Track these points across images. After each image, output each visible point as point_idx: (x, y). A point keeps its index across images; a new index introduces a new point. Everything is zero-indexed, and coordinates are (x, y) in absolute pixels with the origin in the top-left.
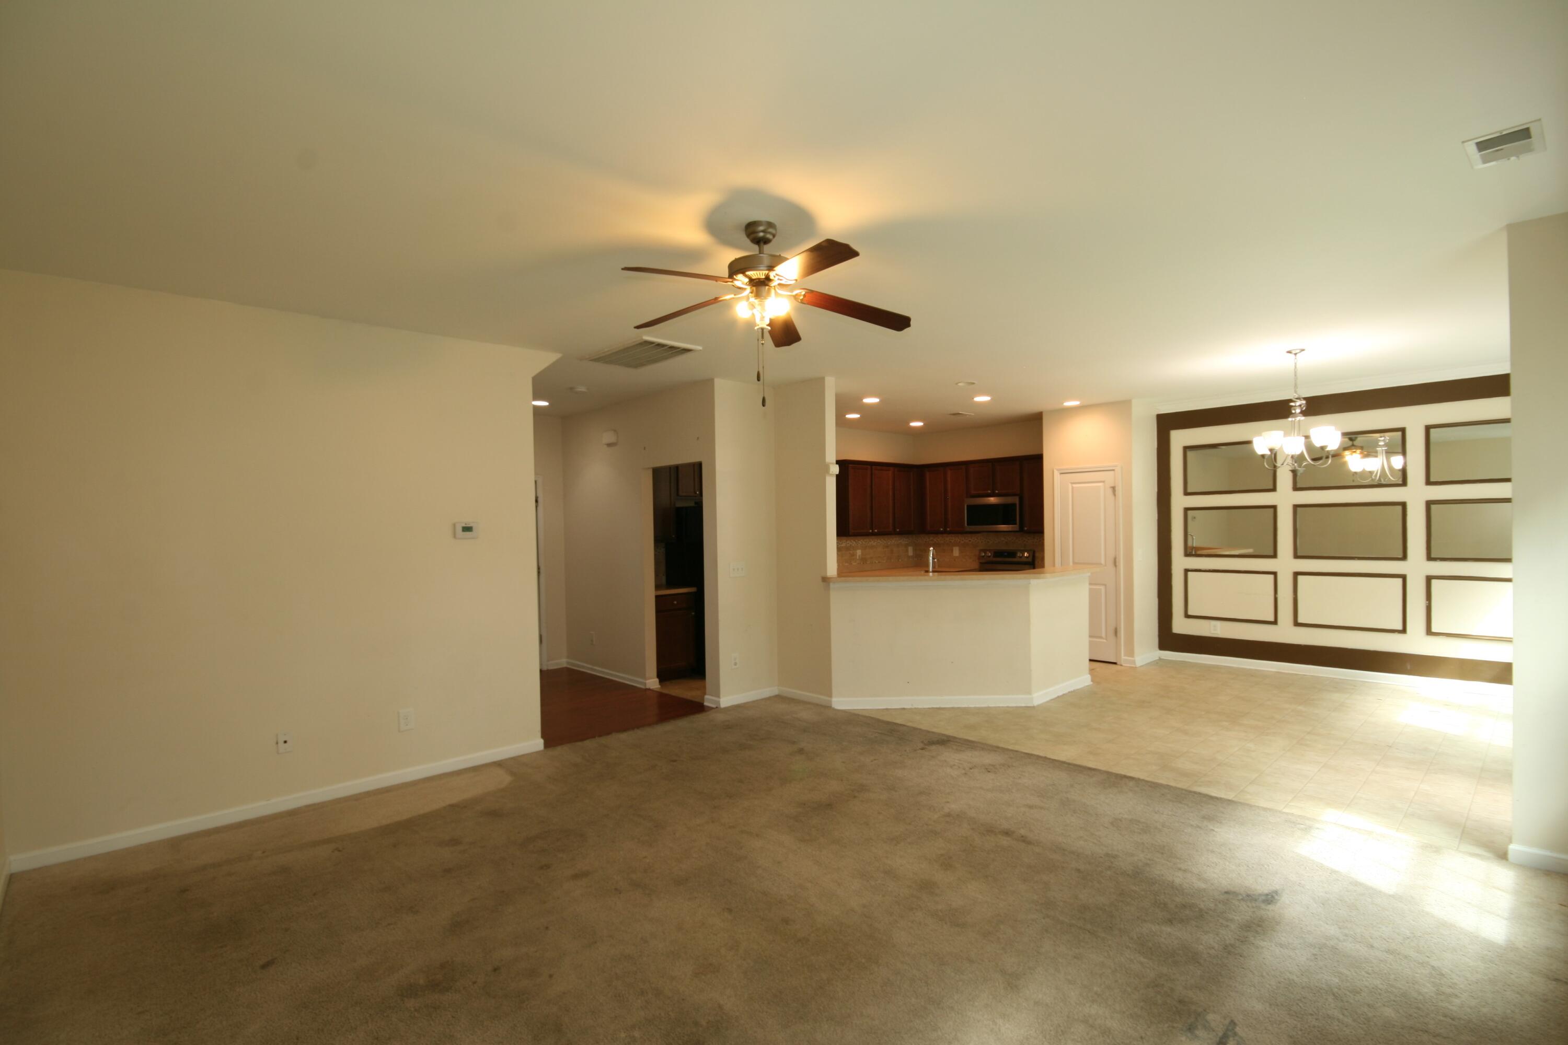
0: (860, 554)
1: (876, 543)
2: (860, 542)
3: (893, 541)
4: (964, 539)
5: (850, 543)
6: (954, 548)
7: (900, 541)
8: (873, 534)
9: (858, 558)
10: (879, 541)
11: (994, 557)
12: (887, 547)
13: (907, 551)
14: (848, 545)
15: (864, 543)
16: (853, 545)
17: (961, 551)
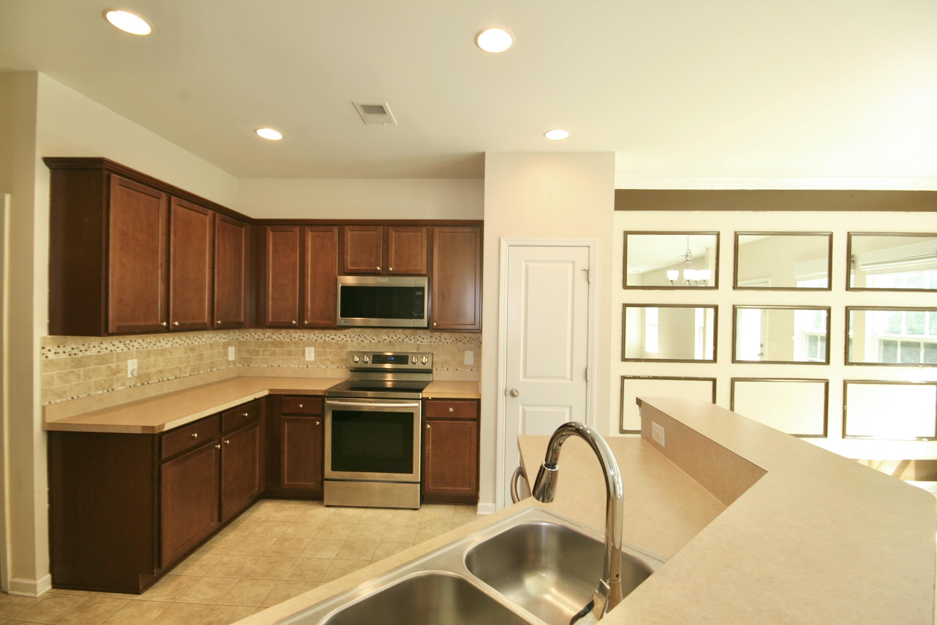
0: (136, 367)
1: (171, 343)
2: (136, 344)
3: (204, 340)
4: (323, 336)
5: (110, 347)
6: (307, 349)
7: (214, 339)
8: (168, 330)
9: (129, 376)
10: (177, 339)
11: (373, 363)
12: (193, 350)
13: (226, 354)
14: (104, 352)
15: (145, 345)
16: (119, 351)
17: (317, 354)
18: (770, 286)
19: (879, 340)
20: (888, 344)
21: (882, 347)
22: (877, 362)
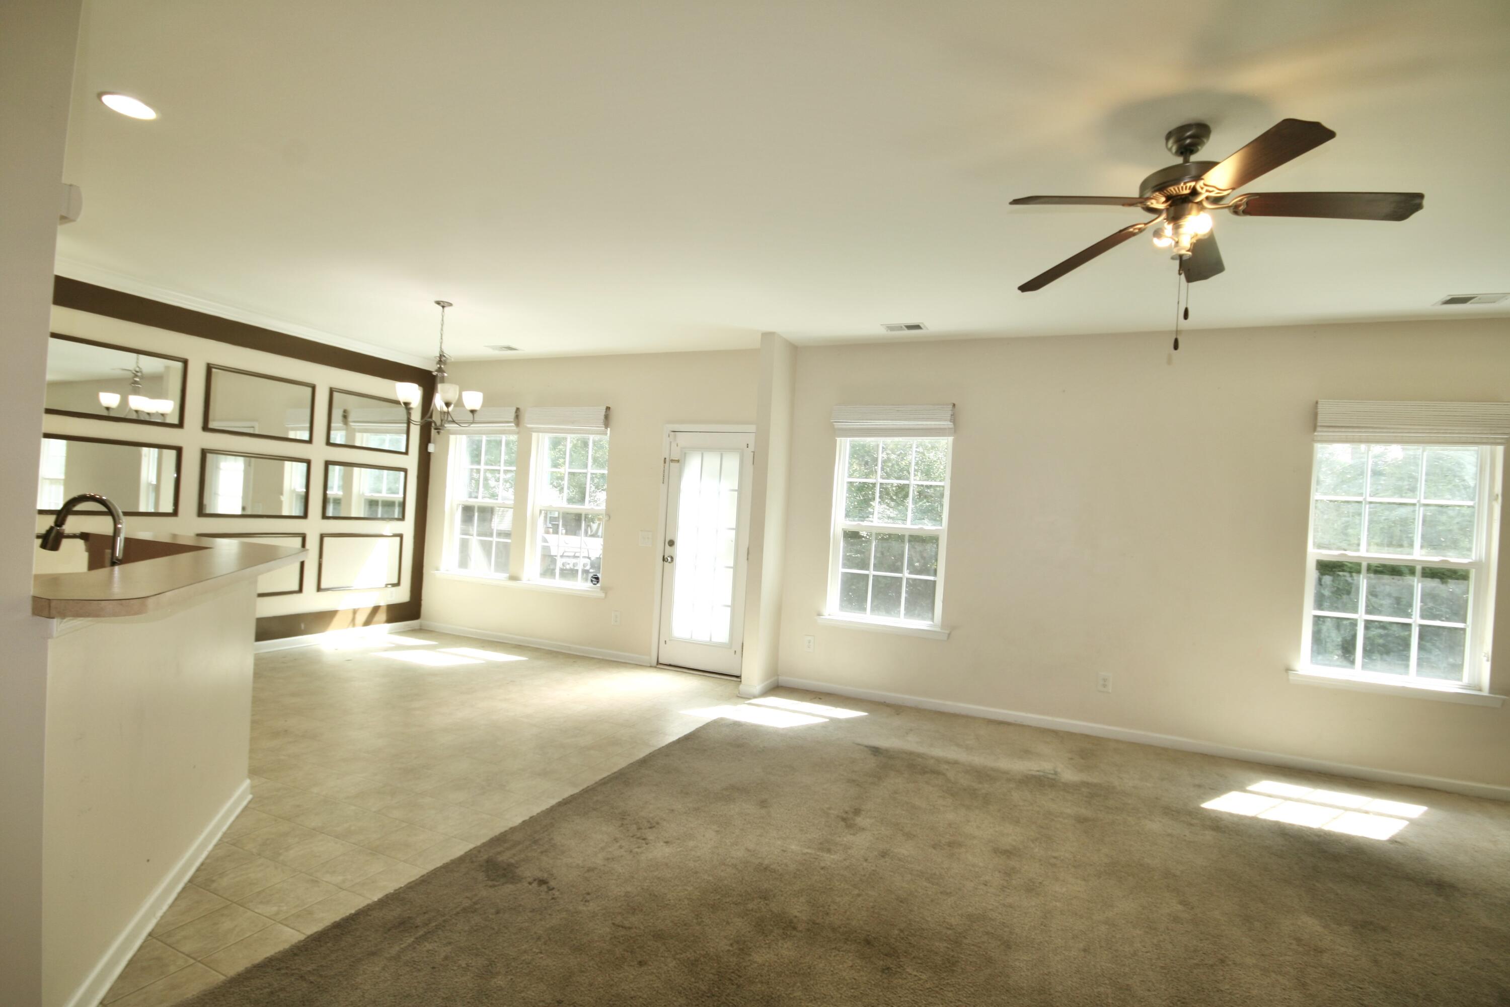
18: (257, 432)
19: (366, 500)
20: (372, 503)
21: (367, 507)
22: (362, 516)
